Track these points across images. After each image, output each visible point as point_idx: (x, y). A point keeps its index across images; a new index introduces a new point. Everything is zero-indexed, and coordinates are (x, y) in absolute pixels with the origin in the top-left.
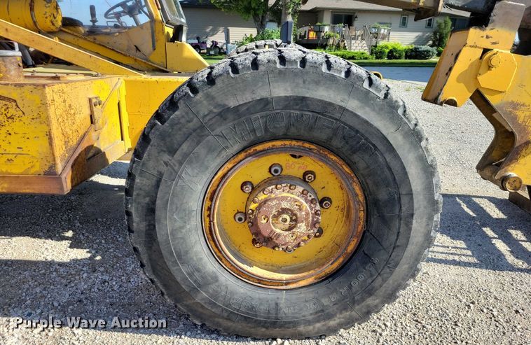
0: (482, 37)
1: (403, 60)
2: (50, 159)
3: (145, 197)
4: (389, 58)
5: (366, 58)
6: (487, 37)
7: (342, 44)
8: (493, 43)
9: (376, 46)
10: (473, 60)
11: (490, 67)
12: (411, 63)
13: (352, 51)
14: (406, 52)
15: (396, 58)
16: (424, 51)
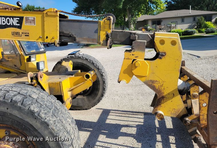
0: (131, 55)
1: (181, 36)
6: (133, 55)
8: (136, 57)
9: (170, 31)
10: (129, 64)
11: (136, 67)
14: (183, 33)
16: (190, 32)
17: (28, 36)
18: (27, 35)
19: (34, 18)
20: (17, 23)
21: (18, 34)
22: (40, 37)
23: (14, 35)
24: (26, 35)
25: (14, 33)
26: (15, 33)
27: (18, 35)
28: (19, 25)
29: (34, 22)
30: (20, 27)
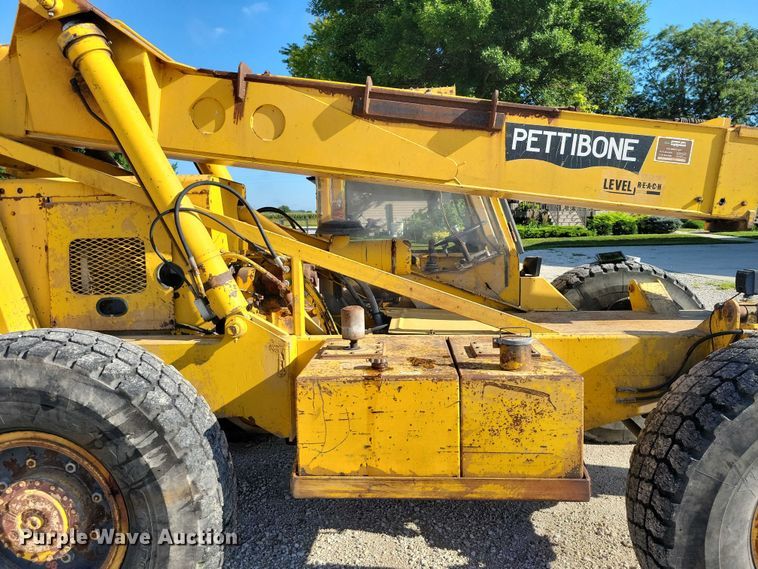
1: (636, 236)
2: (576, 459)
3: (695, 504)
4: (616, 232)
5: (585, 235)
7: (545, 217)
9: (591, 217)
12: (651, 239)
13: (560, 225)
14: (639, 225)
15: (625, 233)
16: (665, 223)
17: (658, 194)
18: (656, 190)
19: (689, 144)
20: (630, 154)
21: (624, 185)
22: (698, 200)
23: (610, 188)
24: (651, 190)
25: (611, 184)
26: (614, 183)
27: (623, 189)
28: (634, 159)
29: (685, 154)
30: (635, 167)
